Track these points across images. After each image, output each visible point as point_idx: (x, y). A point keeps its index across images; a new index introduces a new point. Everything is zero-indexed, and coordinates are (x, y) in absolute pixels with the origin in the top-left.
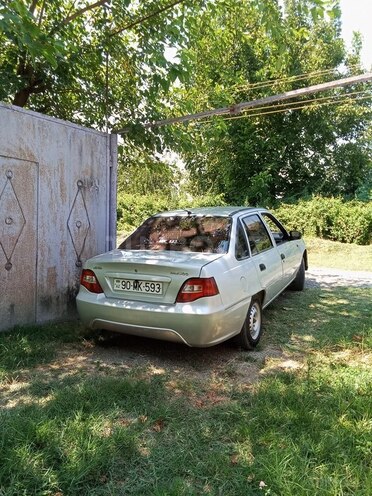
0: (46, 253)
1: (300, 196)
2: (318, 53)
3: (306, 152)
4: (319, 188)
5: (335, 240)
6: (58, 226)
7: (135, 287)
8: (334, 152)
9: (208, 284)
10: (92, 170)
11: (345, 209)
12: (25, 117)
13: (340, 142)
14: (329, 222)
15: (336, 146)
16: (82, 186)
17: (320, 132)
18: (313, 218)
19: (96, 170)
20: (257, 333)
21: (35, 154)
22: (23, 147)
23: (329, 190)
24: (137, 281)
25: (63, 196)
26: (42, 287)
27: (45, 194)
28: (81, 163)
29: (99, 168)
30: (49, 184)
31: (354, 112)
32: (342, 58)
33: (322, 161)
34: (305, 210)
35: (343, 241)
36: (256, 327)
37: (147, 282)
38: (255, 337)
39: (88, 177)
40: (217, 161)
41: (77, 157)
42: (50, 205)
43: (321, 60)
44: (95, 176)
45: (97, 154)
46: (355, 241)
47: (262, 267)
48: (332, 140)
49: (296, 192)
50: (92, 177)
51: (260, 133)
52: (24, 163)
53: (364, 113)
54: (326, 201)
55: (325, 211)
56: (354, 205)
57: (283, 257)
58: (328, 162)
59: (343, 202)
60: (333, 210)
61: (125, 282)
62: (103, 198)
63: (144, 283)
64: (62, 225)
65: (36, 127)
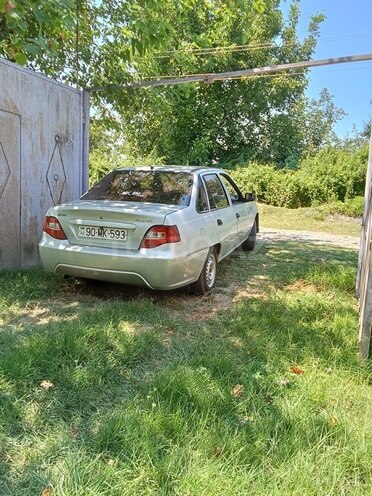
0: (28, 203)
1: (237, 162)
2: (258, 24)
3: (243, 120)
4: (254, 156)
5: (268, 204)
6: (39, 178)
7: (100, 234)
8: (268, 122)
9: (171, 232)
10: (67, 126)
11: (277, 175)
12: (10, 70)
13: (274, 112)
14: (263, 187)
15: (269, 117)
16: (59, 141)
17: (257, 102)
18: (249, 184)
19: (71, 126)
20: (213, 282)
21: (19, 107)
22: (8, 99)
23: (263, 159)
24: (102, 228)
25: (42, 149)
26: (25, 235)
27: (27, 145)
28: (58, 119)
29: (73, 124)
30: (30, 137)
31: (288, 85)
32: (279, 31)
33: (256, 130)
34: (242, 176)
35: (275, 205)
36: (212, 276)
37: (112, 229)
38: (210, 286)
39: (64, 132)
40: (158, 122)
41: (55, 112)
42: (32, 157)
43: (260, 31)
44: (70, 131)
45: (72, 110)
46: (285, 205)
47: (220, 223)
48: (267, 110)
49: (232, 158)
50: (67, 132)
51: (200, 98)
52: (9, 115)
53: (296, 87)
54: (261, 168)
55: (260, 177)
56: (285, 172)
57: (238, 216)
58: (262, 132)
59: (275, 169)
60: (267, 176)
61: (90, 229)
62: (77, 153)
63: (109, 230)
64: (41, 178)
65: (20, 80)
